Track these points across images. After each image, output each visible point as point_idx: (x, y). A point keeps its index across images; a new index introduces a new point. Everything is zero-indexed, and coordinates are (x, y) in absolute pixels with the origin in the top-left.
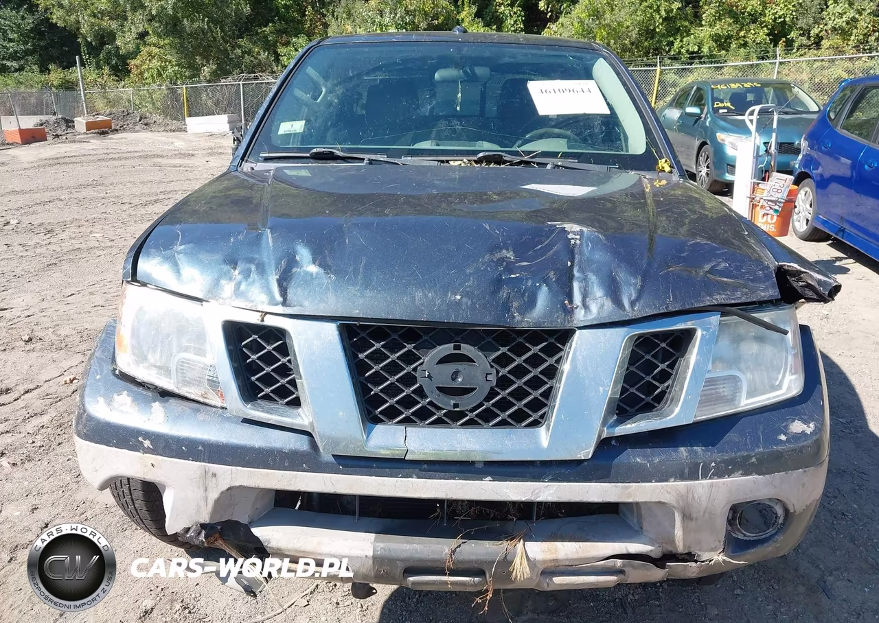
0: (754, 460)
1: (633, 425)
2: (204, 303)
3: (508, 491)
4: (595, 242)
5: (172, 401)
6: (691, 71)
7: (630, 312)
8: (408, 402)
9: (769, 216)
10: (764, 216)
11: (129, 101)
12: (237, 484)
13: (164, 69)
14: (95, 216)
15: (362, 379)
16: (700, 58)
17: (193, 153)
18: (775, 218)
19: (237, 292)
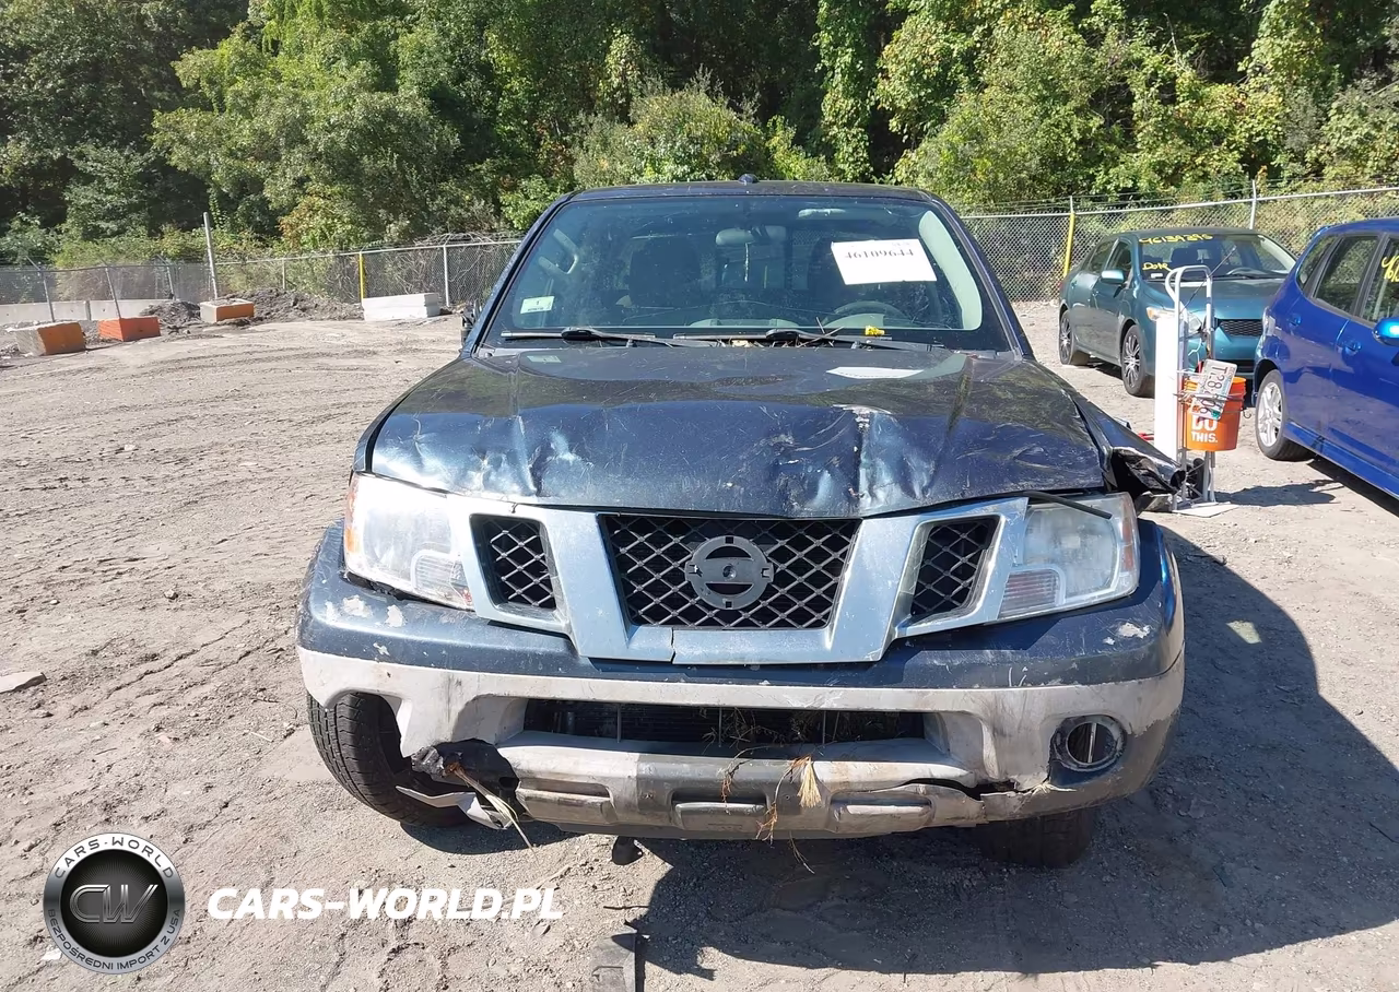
0: (1075, 665)
1: (929, 624)
2: (448, 495)
3: (787, 696)
4: (886, 425)
5: (411, 605)
6: (1124, 217)
7: (920, 501)
8: (675, 602)
9: (1207, 421)
10: (1198, 420)
11: (278, 275)
12: (484, 692)
13: (330, 228)
14: (242, 438)
15: (623, 576)
16: (1137, 197)
17: (375, 349)
18: (1215, 423)
19: (487, 484)
